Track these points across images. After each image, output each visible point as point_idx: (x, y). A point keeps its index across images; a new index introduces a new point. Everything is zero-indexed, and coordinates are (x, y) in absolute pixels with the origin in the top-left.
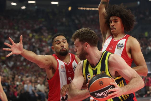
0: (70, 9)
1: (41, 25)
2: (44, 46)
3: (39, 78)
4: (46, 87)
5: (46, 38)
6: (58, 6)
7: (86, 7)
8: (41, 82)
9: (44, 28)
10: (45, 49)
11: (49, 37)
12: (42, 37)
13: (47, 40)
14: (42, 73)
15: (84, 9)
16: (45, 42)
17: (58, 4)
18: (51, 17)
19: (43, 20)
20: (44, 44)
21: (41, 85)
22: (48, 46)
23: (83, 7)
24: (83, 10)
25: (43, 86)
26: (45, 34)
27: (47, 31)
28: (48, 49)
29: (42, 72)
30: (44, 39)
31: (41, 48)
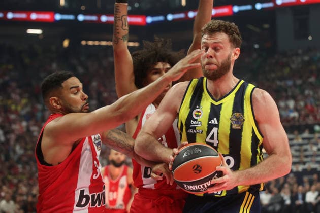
0: (66, 43)
1: (7, 78)
2: (14, 122)
3: (4, 188)
4: (17, 206)
5: (17, 105)
6: (41, 37)
7: (100, 40)
8: (8, 196)
9: (14, 84)
10: (15, 127)
11: (24, 101)
12: (9, 102)
13: (19, 108)
14: (10, 177)
15: (97, 43)
16: (16, 112)
17: (42, 34)
18: (27, 61)
19: (11, 67)
20: (13, 116)
21: (8, 201)
22: (21, 121)
23: (94, 40)
24: (94, 46)
25: (12, 203)
26: (13, 96)
27: (18, 91)
28: (22, 128)
29: (10, 174)
30: (13, 107)
31: (7, 125)
